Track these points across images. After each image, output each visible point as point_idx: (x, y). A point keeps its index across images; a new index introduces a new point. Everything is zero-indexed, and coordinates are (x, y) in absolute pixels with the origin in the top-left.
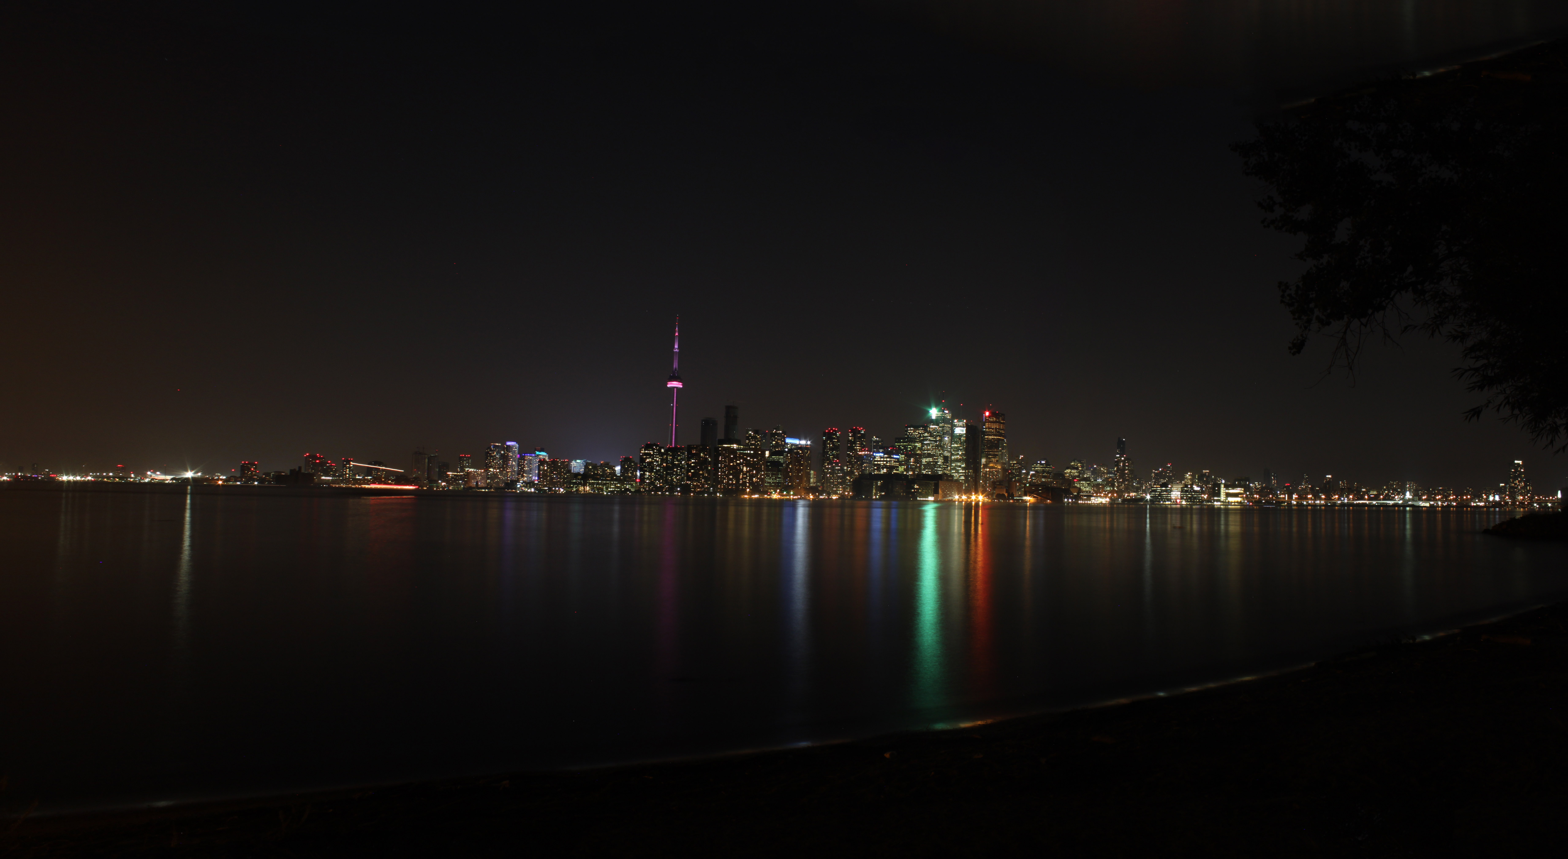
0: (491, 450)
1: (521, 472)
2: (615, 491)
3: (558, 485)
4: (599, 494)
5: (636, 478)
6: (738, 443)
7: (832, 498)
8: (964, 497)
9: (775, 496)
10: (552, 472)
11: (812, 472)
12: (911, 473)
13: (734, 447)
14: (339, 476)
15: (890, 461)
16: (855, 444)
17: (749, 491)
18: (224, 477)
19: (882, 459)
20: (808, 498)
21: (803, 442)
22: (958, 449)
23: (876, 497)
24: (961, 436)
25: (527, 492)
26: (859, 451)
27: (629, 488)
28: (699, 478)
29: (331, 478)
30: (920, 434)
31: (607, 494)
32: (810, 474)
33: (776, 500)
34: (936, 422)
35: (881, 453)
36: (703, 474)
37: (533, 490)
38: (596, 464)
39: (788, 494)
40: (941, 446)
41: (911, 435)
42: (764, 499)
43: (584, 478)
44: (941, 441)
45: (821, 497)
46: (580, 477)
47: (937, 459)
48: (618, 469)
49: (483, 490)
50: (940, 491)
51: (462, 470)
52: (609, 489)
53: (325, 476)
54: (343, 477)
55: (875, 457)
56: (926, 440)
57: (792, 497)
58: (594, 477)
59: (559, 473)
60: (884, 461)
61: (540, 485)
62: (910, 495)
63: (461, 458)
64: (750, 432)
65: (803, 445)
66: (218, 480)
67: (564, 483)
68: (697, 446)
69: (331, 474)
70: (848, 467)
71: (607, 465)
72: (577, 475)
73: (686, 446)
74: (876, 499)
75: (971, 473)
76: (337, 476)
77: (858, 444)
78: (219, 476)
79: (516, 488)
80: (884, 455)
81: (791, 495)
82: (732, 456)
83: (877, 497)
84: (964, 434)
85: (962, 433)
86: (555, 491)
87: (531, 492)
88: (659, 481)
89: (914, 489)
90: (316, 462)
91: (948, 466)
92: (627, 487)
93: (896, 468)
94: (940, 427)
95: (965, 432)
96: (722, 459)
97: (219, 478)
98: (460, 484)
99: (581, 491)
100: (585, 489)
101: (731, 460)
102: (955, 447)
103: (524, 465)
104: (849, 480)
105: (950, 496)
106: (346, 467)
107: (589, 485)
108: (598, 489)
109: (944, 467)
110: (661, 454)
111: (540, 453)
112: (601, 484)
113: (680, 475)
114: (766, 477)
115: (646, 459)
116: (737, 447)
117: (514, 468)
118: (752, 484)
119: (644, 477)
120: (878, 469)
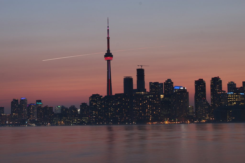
2: (77, 123)
15: (238, 97)
17: (151, 120)
23: (229, 120)
38: (67, 108)
39: (175, 121)
55: (228, 95)
60: (234, 97)
74: (229, 122)
82: (141, 99)
93: (242, 101)
99: (59, 124)
100: (61, 123)
101: (140, 102)
103: (30, 110)
110: (102, 100)
111: (39, 103)
112: (69, 119)
113: (113, 112)
114: (161, 111)
115: (93, 104)
116: (143, 93)
117: (26, 113)
118: (153, 115)
119: (92, 114)
120: (231, 103)
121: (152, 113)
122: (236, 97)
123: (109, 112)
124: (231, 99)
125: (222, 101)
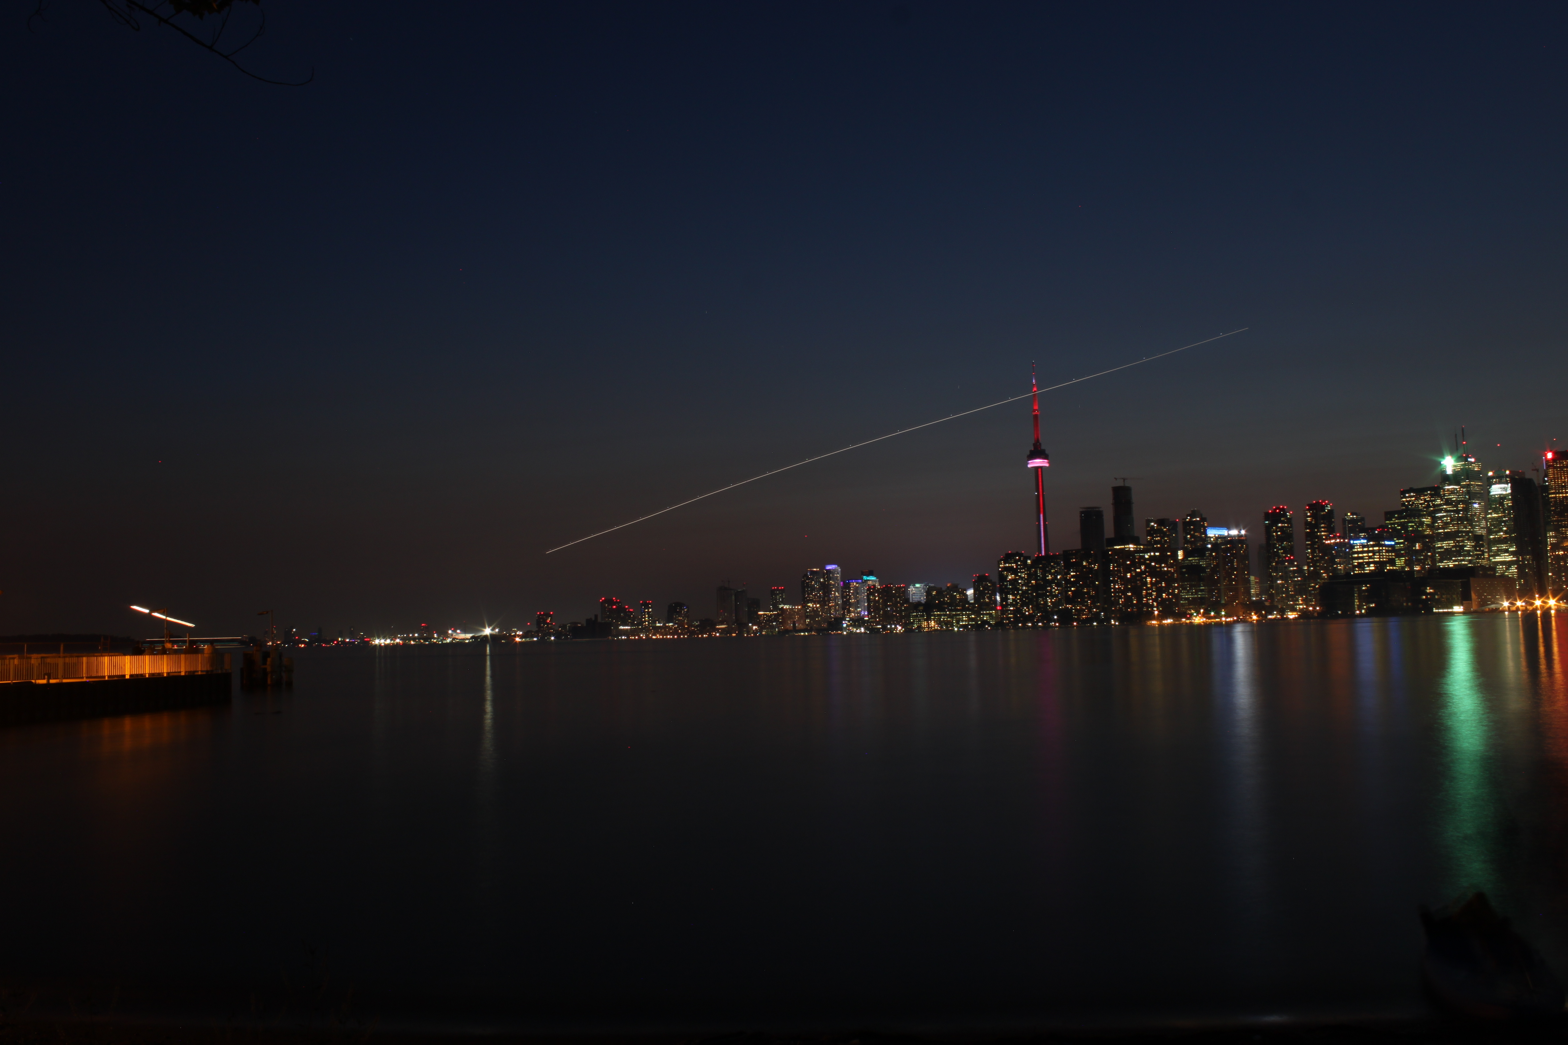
0: (808, 578)
1: (846, 605)
2: (968, 625)
3: (894, 621)
4: (947, 630)
5: (996, 606)
6: (1136, 542)
7: (1287, 618)
8: (1519, 603)
9: (1198, 620)
10: (885, 602)
11: (1252, 578)
12: (1417, 568)
13: (1129, 548)
14: (638, 625)
15: (1379, 551)
16: (1319, 528)
17: (1158, 614)
18: (521, 633)
19: (1366, 549)
20: (1250, 620)
21: (1234, 532)
22: (1498, 522)
23: (1361, 611)
24: (1502, 498)
25: (856, 633)
26: (1326, 539)
27: (987, 619)
28: (1083, 599)
29: (629, 628)
30: (1428, 502)
31: (958, 631)
32: (1249, 581)
33: (1199, 625)
34: (1455, 478)
35: (1363, 538)
36: (1088, 593)
37: (863, 630)
38: (941, 588)
39: (1218, 615)
40: (1467, 519)
41: (1412, 505)
42: (1181, 625)
43: (928, 608)
44: (1466, 510)
45: (1270, 617)
46: (921, 608)
47: (1462, 541)
48: (970, 592)
49: (802, 634)
50: (1473, 596)
51: (776, 608)
52: (961, 623)
53: (623, 626)
54: (642, 626)
55: (1352, 547)
56: (1440, 511)
57: (1224, 619)
58: (940, 607)
59: (895, 604)
60: (1368, 552)
61: (872, 622)
62: (1420, 606)
63: (773, 592)
64: (1153, 524)
65: (1234, 536)
66: (515, 636)
67: (902, 617)
68: (1077, 551)
69: (629, 622)
70: (1309, 567)
71: (955, 588)
72: (916, 606)
73: (1062, 553)
74: (1361, 615)
75: (1528, 561)
76: (635, 625)
77: (1323, 527)
78: (515, 632)
79: (842, 629)
80: (1369, 541)
81: (1222, 617)
82: (1128, 562)
83: (1363, 611)
84: (1507, 495)
85: (1504, 493)
86: (891, 630)
87: (861, 633)
88: (1028, 608)
89: (1426, 594)
90: (612, 608)
91: (1483, 552)
92: (985, 618)
93: (1392, 562)
94: (1463, 487)
95: (1509, 491)
96: (1114, 567)
97: (516, 634)
98: (773, 627)
99: (924, 628)
100: (929, 625)
101: (1128, 569)
102: (1493, 519)
103: (850, 596)
104: (1314, 587)
105: (1493, 603)
106: (645, 612)
107: (934, 619)
108: (947, 623)
109: (1476, 554)
110: (1029, 568)
111: (868, 578)
112: (949, 616)
113: (1056, 596)
114: (1181, 591)
115: (1007, 576)
116: (1134, 548)
117: (838, 601)
118: (1162, 603)
119: (1007, 602)
120: (1361, 566)
121: (1159, 595)
122: (1374, 552)
123: (1048, 596)
124: (1362, 558)
125: (1337, 564)
